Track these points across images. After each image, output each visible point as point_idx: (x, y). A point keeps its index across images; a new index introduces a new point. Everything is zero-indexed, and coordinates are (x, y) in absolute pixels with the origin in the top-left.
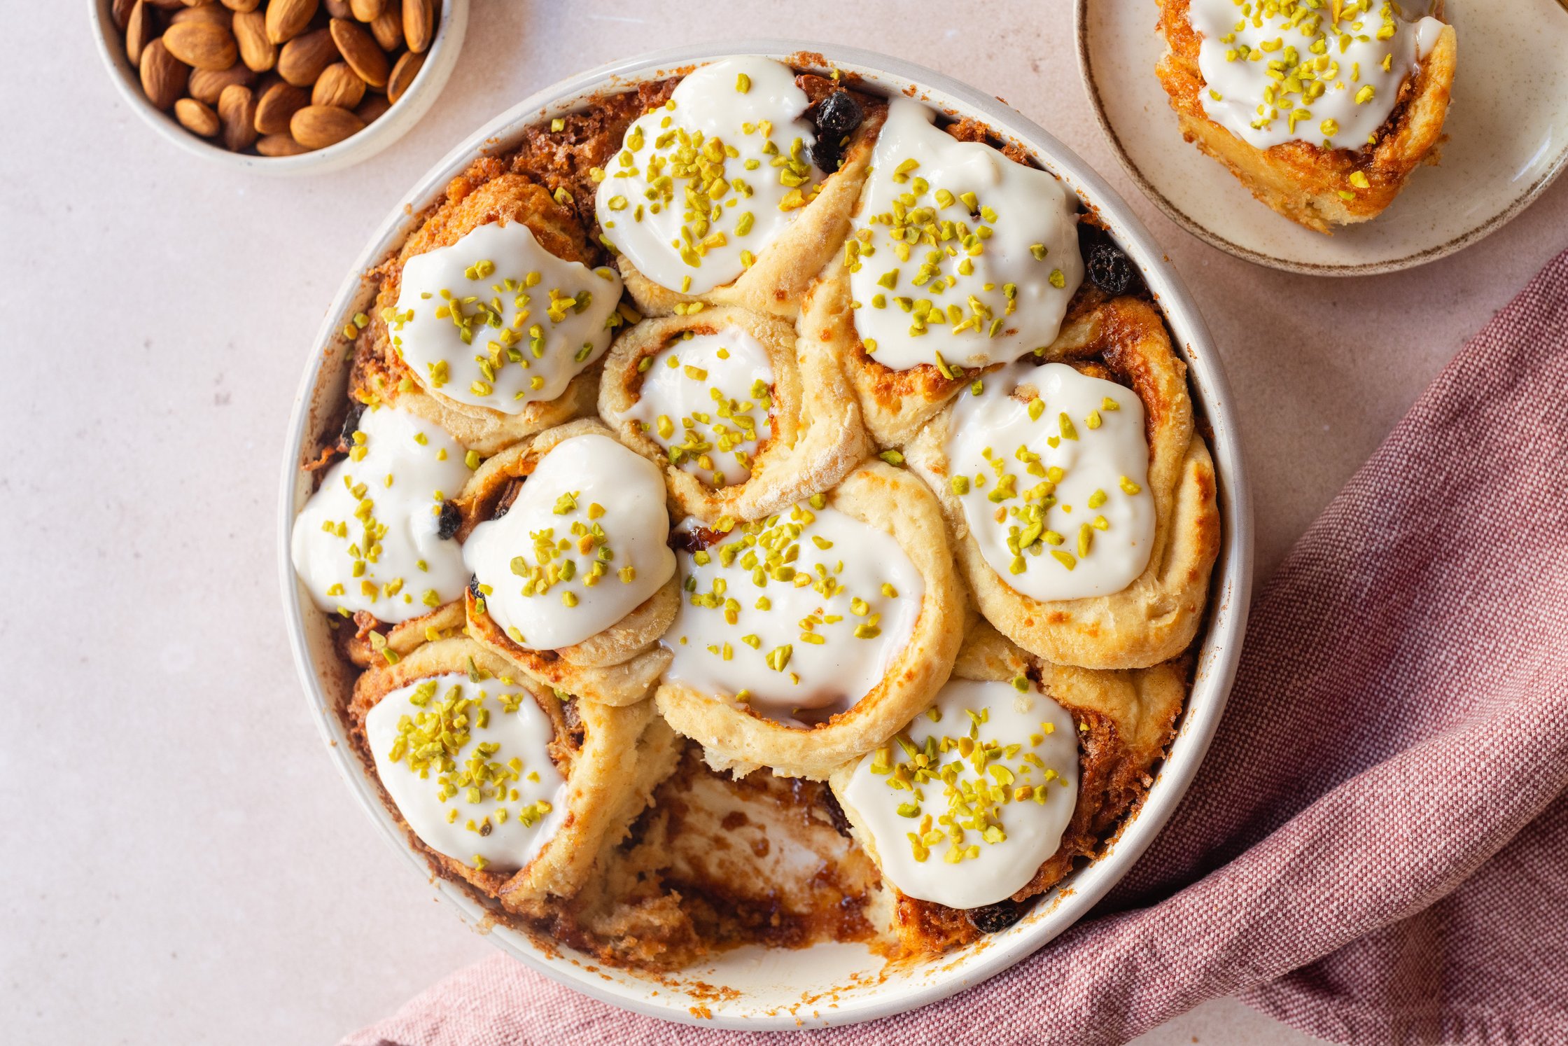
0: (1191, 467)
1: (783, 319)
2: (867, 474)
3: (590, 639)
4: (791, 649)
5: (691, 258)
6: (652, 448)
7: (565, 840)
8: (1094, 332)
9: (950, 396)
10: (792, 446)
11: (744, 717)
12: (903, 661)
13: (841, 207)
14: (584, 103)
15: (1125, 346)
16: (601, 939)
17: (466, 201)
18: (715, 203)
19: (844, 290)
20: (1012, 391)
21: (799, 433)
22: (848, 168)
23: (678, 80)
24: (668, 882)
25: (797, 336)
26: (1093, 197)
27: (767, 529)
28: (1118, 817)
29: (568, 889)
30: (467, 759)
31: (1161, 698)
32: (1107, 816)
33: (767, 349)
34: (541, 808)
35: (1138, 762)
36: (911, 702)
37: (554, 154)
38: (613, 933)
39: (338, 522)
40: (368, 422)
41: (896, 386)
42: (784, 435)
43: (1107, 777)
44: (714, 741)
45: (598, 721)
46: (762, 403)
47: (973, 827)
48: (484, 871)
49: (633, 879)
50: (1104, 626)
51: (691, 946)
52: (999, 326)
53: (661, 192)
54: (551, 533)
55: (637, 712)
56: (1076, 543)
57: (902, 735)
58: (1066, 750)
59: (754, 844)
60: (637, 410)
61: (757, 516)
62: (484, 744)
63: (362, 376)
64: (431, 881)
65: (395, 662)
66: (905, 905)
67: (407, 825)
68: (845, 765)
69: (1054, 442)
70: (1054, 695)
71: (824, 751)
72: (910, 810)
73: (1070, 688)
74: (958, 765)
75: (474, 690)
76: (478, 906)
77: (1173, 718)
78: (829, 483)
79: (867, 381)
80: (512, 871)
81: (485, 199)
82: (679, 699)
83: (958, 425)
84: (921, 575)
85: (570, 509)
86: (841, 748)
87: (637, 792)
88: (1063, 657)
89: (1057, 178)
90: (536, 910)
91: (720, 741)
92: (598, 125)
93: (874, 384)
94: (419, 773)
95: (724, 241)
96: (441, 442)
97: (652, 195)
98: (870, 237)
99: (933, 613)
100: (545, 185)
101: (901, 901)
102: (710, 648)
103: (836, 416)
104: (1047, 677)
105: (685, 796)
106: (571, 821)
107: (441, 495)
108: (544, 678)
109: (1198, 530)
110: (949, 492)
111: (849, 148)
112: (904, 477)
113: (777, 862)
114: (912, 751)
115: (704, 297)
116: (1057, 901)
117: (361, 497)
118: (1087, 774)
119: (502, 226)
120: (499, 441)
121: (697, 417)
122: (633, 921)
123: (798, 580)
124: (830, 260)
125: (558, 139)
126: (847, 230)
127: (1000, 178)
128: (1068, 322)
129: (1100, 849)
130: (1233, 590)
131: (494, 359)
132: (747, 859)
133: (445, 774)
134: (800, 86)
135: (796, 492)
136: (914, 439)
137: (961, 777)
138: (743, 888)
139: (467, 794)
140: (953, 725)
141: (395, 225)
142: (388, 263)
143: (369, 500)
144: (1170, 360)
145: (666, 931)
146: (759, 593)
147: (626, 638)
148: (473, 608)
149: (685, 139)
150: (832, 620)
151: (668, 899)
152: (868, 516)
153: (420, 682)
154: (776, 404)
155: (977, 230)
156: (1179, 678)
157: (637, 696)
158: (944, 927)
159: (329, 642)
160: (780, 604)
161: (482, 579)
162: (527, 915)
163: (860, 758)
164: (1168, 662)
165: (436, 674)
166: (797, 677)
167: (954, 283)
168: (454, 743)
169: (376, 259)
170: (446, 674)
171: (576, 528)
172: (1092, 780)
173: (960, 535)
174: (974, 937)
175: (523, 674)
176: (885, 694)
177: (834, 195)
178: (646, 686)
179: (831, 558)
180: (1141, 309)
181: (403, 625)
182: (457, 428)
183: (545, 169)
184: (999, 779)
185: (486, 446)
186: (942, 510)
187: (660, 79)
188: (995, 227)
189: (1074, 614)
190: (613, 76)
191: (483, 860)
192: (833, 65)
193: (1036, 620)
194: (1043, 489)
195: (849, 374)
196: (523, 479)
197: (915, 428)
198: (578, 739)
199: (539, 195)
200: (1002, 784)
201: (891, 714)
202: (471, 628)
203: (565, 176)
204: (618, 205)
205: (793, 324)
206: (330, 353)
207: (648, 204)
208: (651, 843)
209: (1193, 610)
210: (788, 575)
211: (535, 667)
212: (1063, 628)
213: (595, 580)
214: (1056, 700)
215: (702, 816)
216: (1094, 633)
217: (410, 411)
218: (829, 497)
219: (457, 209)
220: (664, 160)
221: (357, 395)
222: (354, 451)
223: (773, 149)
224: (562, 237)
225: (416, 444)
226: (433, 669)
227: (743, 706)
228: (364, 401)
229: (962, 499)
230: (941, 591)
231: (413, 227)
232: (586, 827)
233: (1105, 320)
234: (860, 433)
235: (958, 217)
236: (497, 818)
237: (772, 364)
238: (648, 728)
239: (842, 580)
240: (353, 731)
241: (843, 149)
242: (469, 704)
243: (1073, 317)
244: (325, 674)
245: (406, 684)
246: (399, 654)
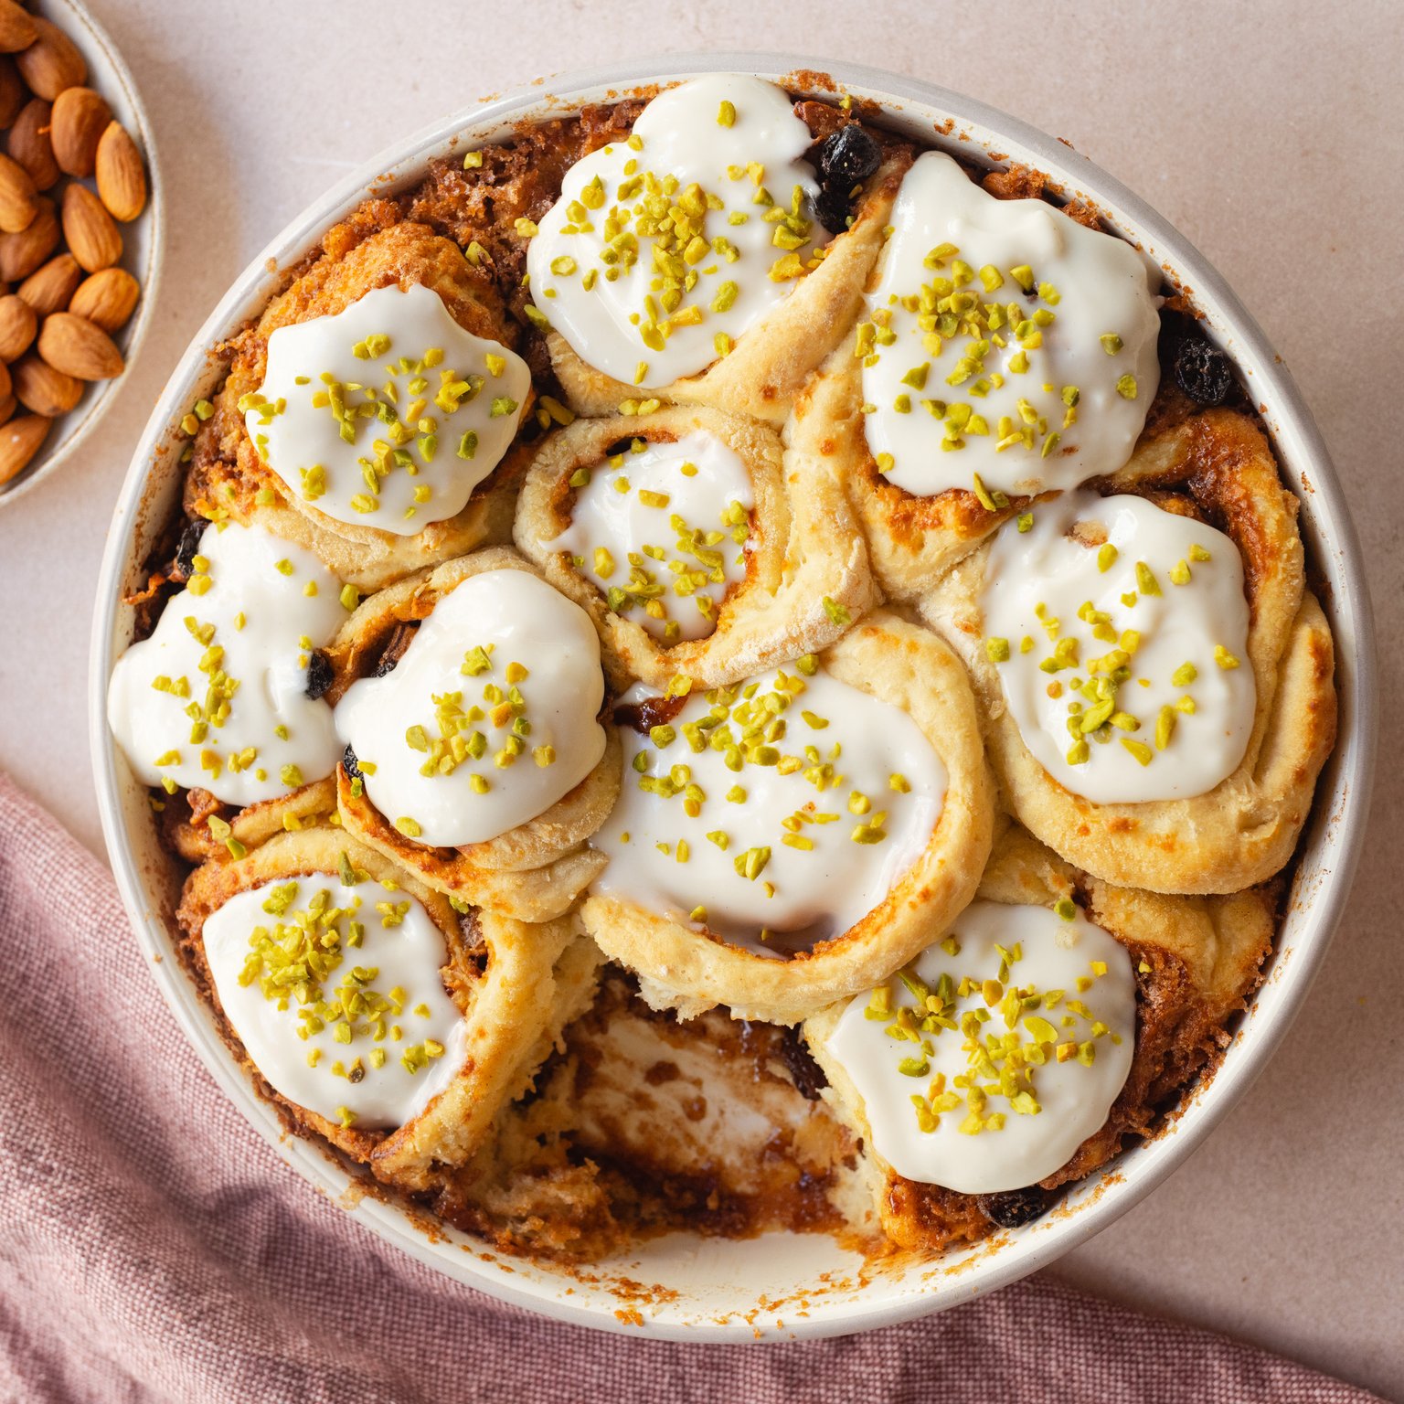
0: (1305, 635)
1: (767, 424)
2: (875, 631)
3: (506, 835)
4: (769, 851)
5: (653, 338)
6: (586, 589)
7: (461, 1092)
8: (1179, 454)
9: (989, 532)
10: (774, 592)
11: (701, 941)
12: (916, 876)
13: (853, 278)
14: (508, 131)
15: (1220, 473)
16: (498, 1220)
17: (351, 257)
18: (692, 268)
19: (854, 388)
20: (1069, 530)
21: (785, 575)
22: (861, 228)
23: (640, 104)
24: (577, 1152)
25: (784, 447)
26: (1184, 275)
27: (741, 701)
28: (1182, 1085)
29: (460, 1154)
30: (339, 985)
31: (1246, 933)
32: (1169, 1082)
33: (746, 463)
34: (430, 1049)
35: (1213, 1015)
36: (924, 928)
37: (467, 198)
38: (512, 1212)
39: (175, 677)
40: (210, 543)
41: (918, 517)
42: (765, 576)
43: (1172, 1033)
44: (663, 971)
45: (509, 941)
46: (740, 533)
47: (999, 1092)
48: (352, 1128)
49: (534, 1144)
50: (1181, 837)
51: (609, 1233)
52: (1054, 442)
53: (622, 253)
54: (459, 697)
55: (555, 931)
56: (1154, 730)
57: (908, 970)
58: (1122, 997)
59: (686, 1104)
60: (568, 538)
61: (725, 681)
62: (359, 970)
63: (204, 482)
64: (282, 1139)
65: (242, 856)
66: (899, 1189)
67: (253, 1066)
68: (828, 1007)
69: (1129, 600)
70: (1108, 925)
71: (806, 988)
72: (917, 1066)
73: (1129, 916)
74: (983, 1013)
75: (347, 896)
76: (341, 1173)
77: (1260, 961)
78: (823, 640)
79: (879, 510)
80: (389, 1129)
81: (381, 253)
82: (616, 914)
83: (999, 570)
84: (944, 764)
85: (482, 671)
86: (830, 985)
87: (546, 1034)
88: (1125, 876)
89: (1138, 248)
90: (417, 1181)
91: (670, 971)
92: (525, 161)
93: (889, 513)
94: (277, 1001)
95: (701, 317)
96: (312, 571)
97: (610, 258)
98: (888, 321)
99: (958, 815)
100: (455, 238)
101: (894, 1184)
102: (659, 846)
103: (837, 554)
104: (1099, 901)
105: (600, 1039)
106: (469, 1068)
107: (308, 642)
108: (439, 883)
109: (1311, 717)
110: (983, 658)
111: (862, 201)
112: (924, 637)
113: (716, 1127)
114: (921, 992)
115: (663, 393)
116: (1099, 1190)
117: (208, 641)
118: (1147, 1029)
119: (404, 290)
120: (386, 573)
121: (649, 551)
122: (538, 1197)
123: (784, 764)
124: (835, 348)
125: (472, 178)
126: (859, 309)
127: (1064, 248)
128: (1145, 440)
129: (1157, 1125)
130: (1349, 797)
131: (379, 462)
132: (677, 1123)
133: (311, 1006)
134: (799, 116)
135: (779, 652)
136: (937, 587)
137: (987, 1029)
138: (669, 1160)
139: (336, 1030)
140: (975, 963)
141: (253, 285)
142: (245, 335)
143: (219, 647)
144: (1280, 494)
145: (579, 1211)
146: (733, 779)
147: (551, 834)
148: (347, 789)
149: (656, 187)
150: (827, 819)
151: (582, 1171)
152: (875, 686)
153: (274, 884)
154: (756, 536)
155: (1035, 313)
156: (1268, 909)
157: (559, 910)
158: (948, 1219)
159: (151, 828)
160: (760, 795)
161: (362, 754)
162: (405, 1186)
163: (850, 998)
164: (1255, 886)
165: (296, 874)
166: (772, 888)
167: (1002, 384)
168: (323, 967)
169: (227, 330)
170: (309, 874)
171: (489, 691)
172: (1153, 1037)
173: (994, 714)
174: (985, 1231)
175: (410, 877)
176: (891, 918)
177: (845, 261)
178: (572, 897)
179: (825, 740)
180: (1243, 426)
181: (254, 808)
182: (332, 555)
183: (454, 217)
184: (1037, 1035)
185: (368, 579)
186: (972, 681)
187: (611, 102)
188: (1058, 311)
189: (1143, 822)
190: (548, 97)
191: (350, 1113)
192: (843, 90)
193: (1093, 828)
194: (1114, 660)
195: (856, 499)
196: (416, 625)
197: (940, 572)
198: (480, 963)
199: (448, 252)
200: (1040, 1040)
201: (898, 943)
202: (343, 815)
203: (481, 226)
204: (562, 268)
205: (780, 432)
206: (162, 451)
207: (603, 269)
208: (555, 1098)
209: (1297, 821)
210: (771, 758)
211: (427, 869)
212: (1129, 840)
213: (509, 760)
214: (1110, 932)
215: (620, 1065)
216: (1169, 846)
217: (271, 531)
218: (823, 660)
219: (338, 267)
220: (628, 213)
221: (198, 507)
222: (193, 582)
223: (768, 200)
224: (478, 309)
225: (276, 572)
226: (292, 868)
227: (699, 927)
228: (208, 515)
229: (999, 667)
230: (969, 787)
231: (276, 289)
232: (488, 1077)
233: (1195, 438)
234: (866, 578)
235: (1010, 298)
236: (373, 1061)
237: (753, 484)
238: (566, 951)
239: (842, 768)
240: (183, 943)
241: (855, 202)
242: (341, 915)
243: (1153, 433)
244: (147, 869)
245: (256, 886)
246: (248, 846)
